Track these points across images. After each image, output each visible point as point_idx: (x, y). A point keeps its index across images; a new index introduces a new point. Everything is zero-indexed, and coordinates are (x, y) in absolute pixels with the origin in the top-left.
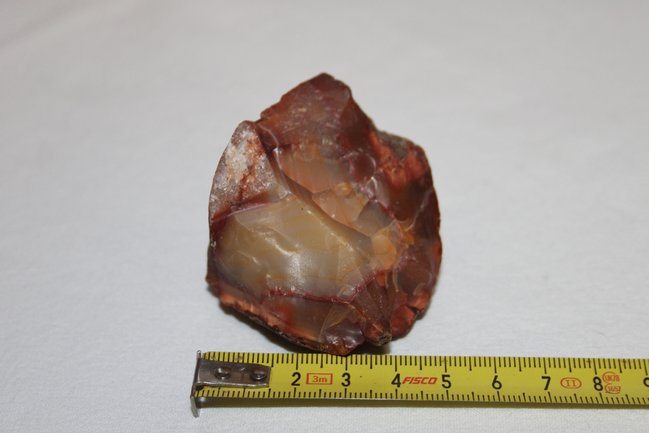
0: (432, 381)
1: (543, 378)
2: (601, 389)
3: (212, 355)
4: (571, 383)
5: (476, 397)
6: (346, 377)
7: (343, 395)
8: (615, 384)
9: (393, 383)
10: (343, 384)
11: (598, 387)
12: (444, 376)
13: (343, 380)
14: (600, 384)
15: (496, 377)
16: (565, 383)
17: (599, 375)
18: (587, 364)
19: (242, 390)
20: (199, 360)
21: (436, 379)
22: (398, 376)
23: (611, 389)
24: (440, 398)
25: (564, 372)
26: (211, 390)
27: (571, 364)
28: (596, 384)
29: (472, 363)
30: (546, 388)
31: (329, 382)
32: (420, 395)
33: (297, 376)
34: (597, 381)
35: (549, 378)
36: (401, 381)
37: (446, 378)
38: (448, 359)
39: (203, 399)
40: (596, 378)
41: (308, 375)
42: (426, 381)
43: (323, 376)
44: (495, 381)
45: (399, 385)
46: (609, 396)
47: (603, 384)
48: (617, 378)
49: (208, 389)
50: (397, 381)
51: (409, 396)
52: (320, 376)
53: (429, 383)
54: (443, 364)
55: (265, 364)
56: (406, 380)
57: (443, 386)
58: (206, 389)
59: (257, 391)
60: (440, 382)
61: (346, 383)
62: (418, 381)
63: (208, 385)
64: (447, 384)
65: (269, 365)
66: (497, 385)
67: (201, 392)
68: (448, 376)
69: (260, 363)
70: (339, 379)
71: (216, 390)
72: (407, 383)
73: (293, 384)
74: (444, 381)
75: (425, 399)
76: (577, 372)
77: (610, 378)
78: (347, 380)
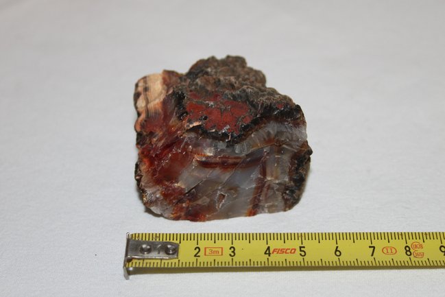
0: (293, 251)
1: (370, 247)
2: (411, 254)
3: (137, 235)
4: (389, 251)
5: (324, 263)
6: (232, 250)
7: (231, 263)
8: (419, 251)
9: (265, 253)
10: (230, 255)
11: (408, 253)
12: (300, 247)
13: (230, 252)
14: (409, 251)
15: (337, 247)
16: (385, 251)
17: (409, 245)
18: (400, 236)
19: (159, 261)
20: (128, 240)
21: (295, 249)
22: (269, 248)
23: (417, 254)
24: (299, 264)
25: (384, 243)
26: (138, 261)
27: (389, 236)
28: (407, 251)
29: (320, 237)
30: (372, 255)
31: (220, 254)
32: (284, 262)
33: (197, 250)
34: (407, 249)
35: (374, 247)
36: (271, 252)
37: (302, 249)
38: (303, 235)
39: (131, 269)
40: (406, 247)
41: (205, 248)
42: (288, 251)
43: (216, 249)
44: (336, 250)
45: (269, 254)
46: (416, 260)
47: (412, 250)
48: (421, 246)
49: (136, 261)
50: (268, 252)
51: (277, 263)
52: (214, 249)
53: (291, 253)
54: (300, 238)
55: (175, 241)
56: (274, 251)
57: (301, 254)
58: (134, 261)
59: (170, 261)
60: (298, 251)
61: (233, 254)
62: (282, 251)
63: (135, 259)
64: (303, 253)
65: (178, 242)
66: (338, 253)
67: (130, 263)
68: (304, 247)
69: (171, 241)
70: (228, 252)
71: (141, 261)
72: (275, 253)
73: (195, 256)
74: (301, 251)
75: (288, 265)
76: (393, 243)
77: (416, 246)
78: (233, 252)
